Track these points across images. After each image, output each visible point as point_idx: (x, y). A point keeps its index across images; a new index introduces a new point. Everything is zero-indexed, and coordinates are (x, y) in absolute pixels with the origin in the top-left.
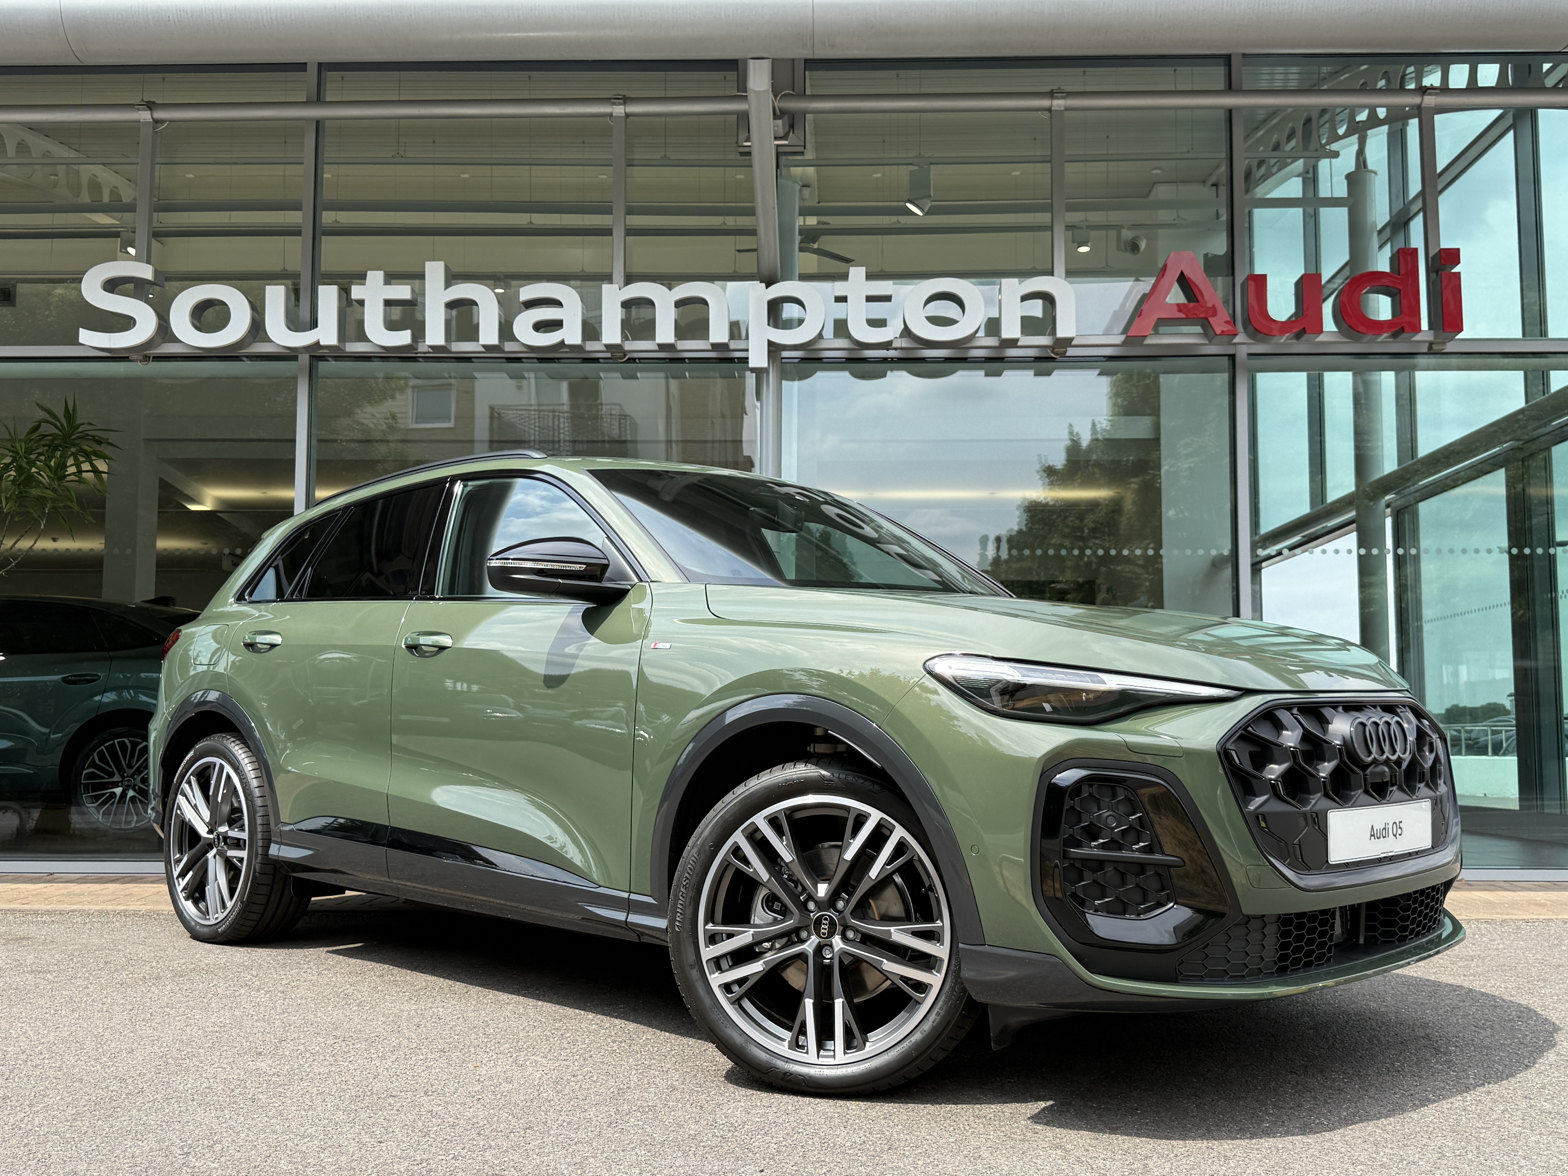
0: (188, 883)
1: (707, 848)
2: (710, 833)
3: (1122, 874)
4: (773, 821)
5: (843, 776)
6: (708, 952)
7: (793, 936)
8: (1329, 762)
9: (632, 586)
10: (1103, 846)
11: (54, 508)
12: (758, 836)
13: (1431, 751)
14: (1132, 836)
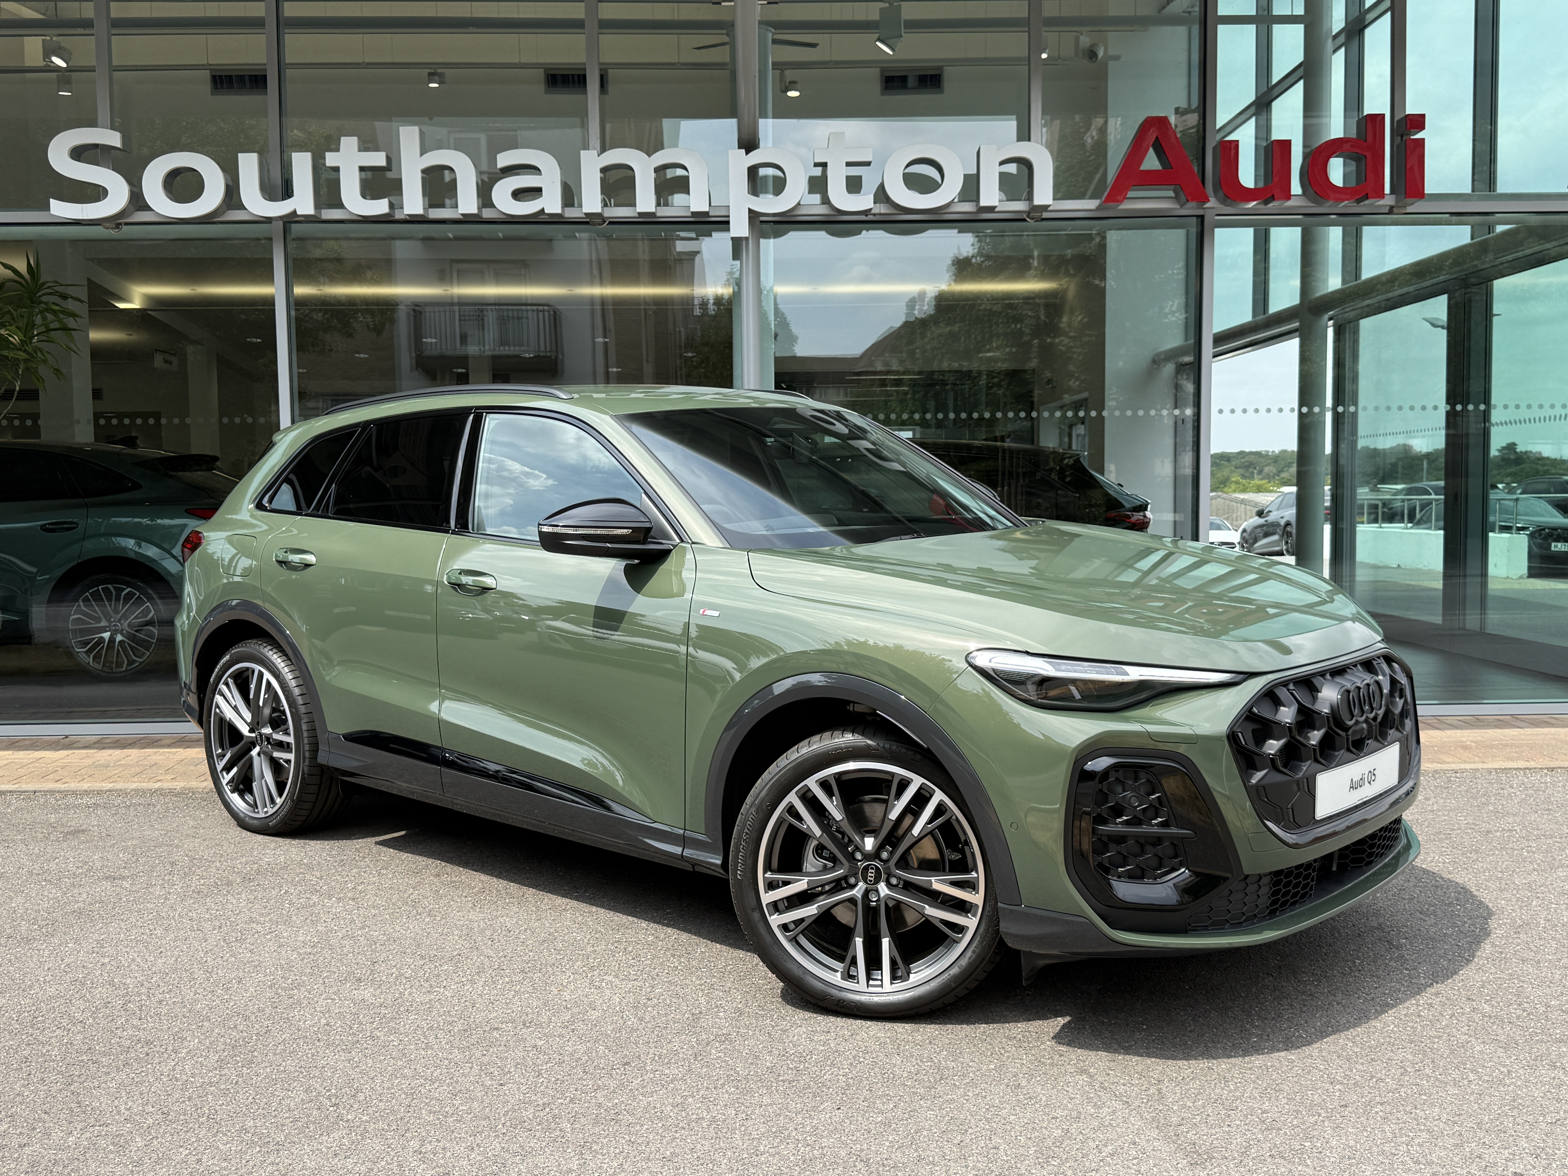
0: (233, 778)
1: (764, 807)
2: (767, 795)
3: (1142, 845)
4: (824, 784)
5: (887, 746)
6: (767, 897)
7: (843, 882)
8: (1318, 730)
9: (675, 546)
10: (1126, 823)
11: (27, 368)
12: (810, 795)
13: (1401, 697)
14: (1151, 813)
